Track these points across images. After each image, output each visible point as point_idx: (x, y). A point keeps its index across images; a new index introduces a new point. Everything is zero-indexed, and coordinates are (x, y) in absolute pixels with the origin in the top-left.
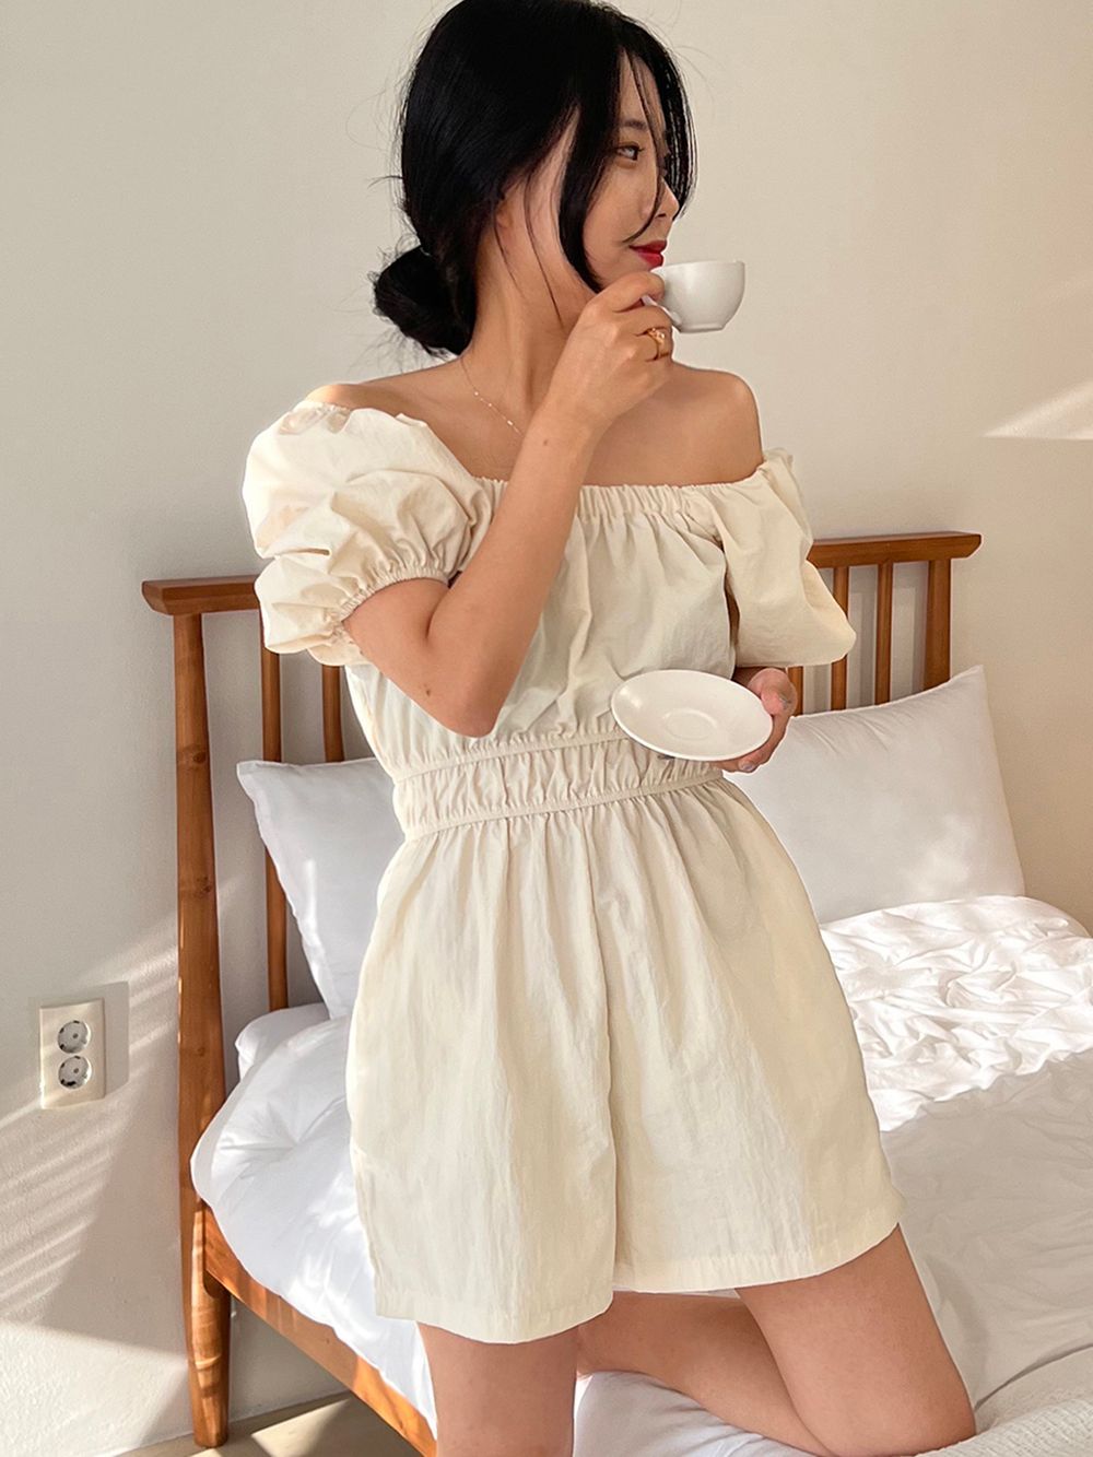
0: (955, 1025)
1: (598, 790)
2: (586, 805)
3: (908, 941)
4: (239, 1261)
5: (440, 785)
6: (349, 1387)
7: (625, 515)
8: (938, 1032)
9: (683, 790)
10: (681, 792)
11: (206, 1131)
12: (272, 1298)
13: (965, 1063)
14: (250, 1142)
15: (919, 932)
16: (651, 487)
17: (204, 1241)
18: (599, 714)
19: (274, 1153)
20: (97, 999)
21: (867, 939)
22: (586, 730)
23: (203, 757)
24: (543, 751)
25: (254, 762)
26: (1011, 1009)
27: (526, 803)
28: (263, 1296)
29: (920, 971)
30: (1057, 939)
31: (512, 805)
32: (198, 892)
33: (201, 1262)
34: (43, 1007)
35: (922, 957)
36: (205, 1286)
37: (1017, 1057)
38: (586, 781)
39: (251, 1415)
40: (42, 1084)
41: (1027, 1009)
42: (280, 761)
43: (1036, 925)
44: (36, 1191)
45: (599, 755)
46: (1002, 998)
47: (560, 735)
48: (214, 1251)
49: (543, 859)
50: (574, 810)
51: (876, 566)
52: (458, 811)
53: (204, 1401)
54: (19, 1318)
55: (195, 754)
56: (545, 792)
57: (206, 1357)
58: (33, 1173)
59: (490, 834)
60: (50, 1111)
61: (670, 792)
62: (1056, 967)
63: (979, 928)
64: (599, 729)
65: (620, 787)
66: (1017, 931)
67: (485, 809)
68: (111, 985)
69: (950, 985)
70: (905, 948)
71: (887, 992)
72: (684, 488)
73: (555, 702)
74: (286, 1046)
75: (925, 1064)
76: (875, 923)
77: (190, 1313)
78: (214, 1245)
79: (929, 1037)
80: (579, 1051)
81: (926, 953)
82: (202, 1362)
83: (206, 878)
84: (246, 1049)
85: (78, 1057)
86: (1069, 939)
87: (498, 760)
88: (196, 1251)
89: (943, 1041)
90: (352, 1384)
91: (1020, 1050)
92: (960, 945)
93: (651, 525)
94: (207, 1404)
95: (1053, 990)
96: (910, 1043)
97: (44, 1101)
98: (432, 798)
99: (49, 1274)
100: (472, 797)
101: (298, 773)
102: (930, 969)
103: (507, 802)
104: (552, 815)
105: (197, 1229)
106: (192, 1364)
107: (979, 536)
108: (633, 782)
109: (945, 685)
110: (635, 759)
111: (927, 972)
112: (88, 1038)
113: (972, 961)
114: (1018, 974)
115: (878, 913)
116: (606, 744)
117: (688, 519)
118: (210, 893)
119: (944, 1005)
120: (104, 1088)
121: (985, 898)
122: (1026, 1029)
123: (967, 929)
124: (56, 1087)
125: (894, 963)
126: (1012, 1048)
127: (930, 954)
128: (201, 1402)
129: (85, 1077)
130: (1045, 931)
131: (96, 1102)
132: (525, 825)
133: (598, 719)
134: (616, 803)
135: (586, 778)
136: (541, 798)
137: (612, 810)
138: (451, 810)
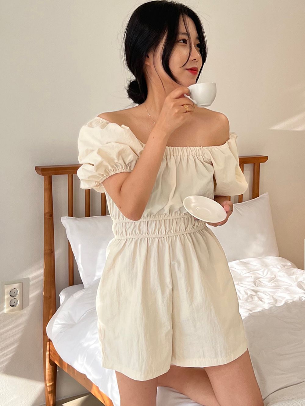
0: (258, 291)
1: (174, 232)
2: (170, 236)
4: (59, 356)
5: (127, 227)
7: (187, 156)
8: (253, 293)
9: (197, 232)
10: (196, 232)
11: (51, 320)
12: (69, 366)
13: (261, 302)
14: (62, 323)
15: (249, 266)
16: (195, 147)
17: (50, 350)
19: (69, 326)
20: (21, 282)
21: (234, 268)
22: (171, 215)
23: (51, 215)
24: (159, 220)
25: (66, 217)
26: (274, 287)
27: (153, 234)
28: (66, 366)
29: (249, 277)
30: (288, 268)
31: (149, 234)
32: (50, 253)
33: (49, 356)
34: (6, 285)
36: (50, 363)
37: (276, 301)
38: (170, 229)
39: (62, 399)
40: (5, 306)
41: (278, 287)
42: (73, 217)
43: (282, 265)
44: (3, 336)
45: (175, 222)
46: (271, 284)
47: (164, 216)
48: (52, 353)
49: (157, 250)
50: (167, 237)
53: (49, 395)
55: (49, 214)
56: (159, 232)
57: (50, 383)
59: (142, 241)
60: (7, 313)
61: (193, 232)
62: (287, 276)
63: (266, 265)
64: (175, 215)
65: (180, 231)
66: (276, 266)
67: (141, 235)
68: (25, 278)
69: (257, 281)
70: (245, 270)
71: (239, 282)
72: (203, 148)
74: (73, 296)
75: (250, 302)
76: (237, 264)
77: (46, 370)
78: (52, 351)
79: (251, 294)
80: (164, 303)
81: (250, 272)
82: (48, 384)
83: (52, 249)
84: (62, 296)
85: (15, 299)
86: (291, 269)
87: (146, 222)
88: (47, 353)
89: (255, 296)
90: (91, 391)
91: (277, 299)
92: (260, 270)
93: (194, 159)
94: (50, 396)
95: (286, 282)
96: (246, 296)
97: (6, 311)
99: (7, 359)
100: (137, 231)
101: (78, 220)
102: (251, 276)
103: (148, 234)
104: (160, 238)
105: (48, 347)
106: (46, 384)
107: (268, 157)
108: (184, 230)
109: (258, 198)
110: (184, 224)
111: (251, 277)
112: (18, 293)
113: (263, 274)
114: (276, 278)
115: (237, 261)
116: (177, 219)
117: (204, 157)
118: (53, 253)
119: (255, 286)
120: (22, 307)
121: (268, 257)
122: (279, 293)
123: (262, 265)
124: (9, 307)
125: (242, 275)
126: (274, 298)
127: (252, 272)
128: (48, 395)
129: (17, 304)
130: (284, 266)
131: (20, 311)
132: (152, 240)
133: (175, 212)
134: (178, 236)
135: (171, 228)
136: (157, 233)
137: (177, 238)
138: (131, 233)
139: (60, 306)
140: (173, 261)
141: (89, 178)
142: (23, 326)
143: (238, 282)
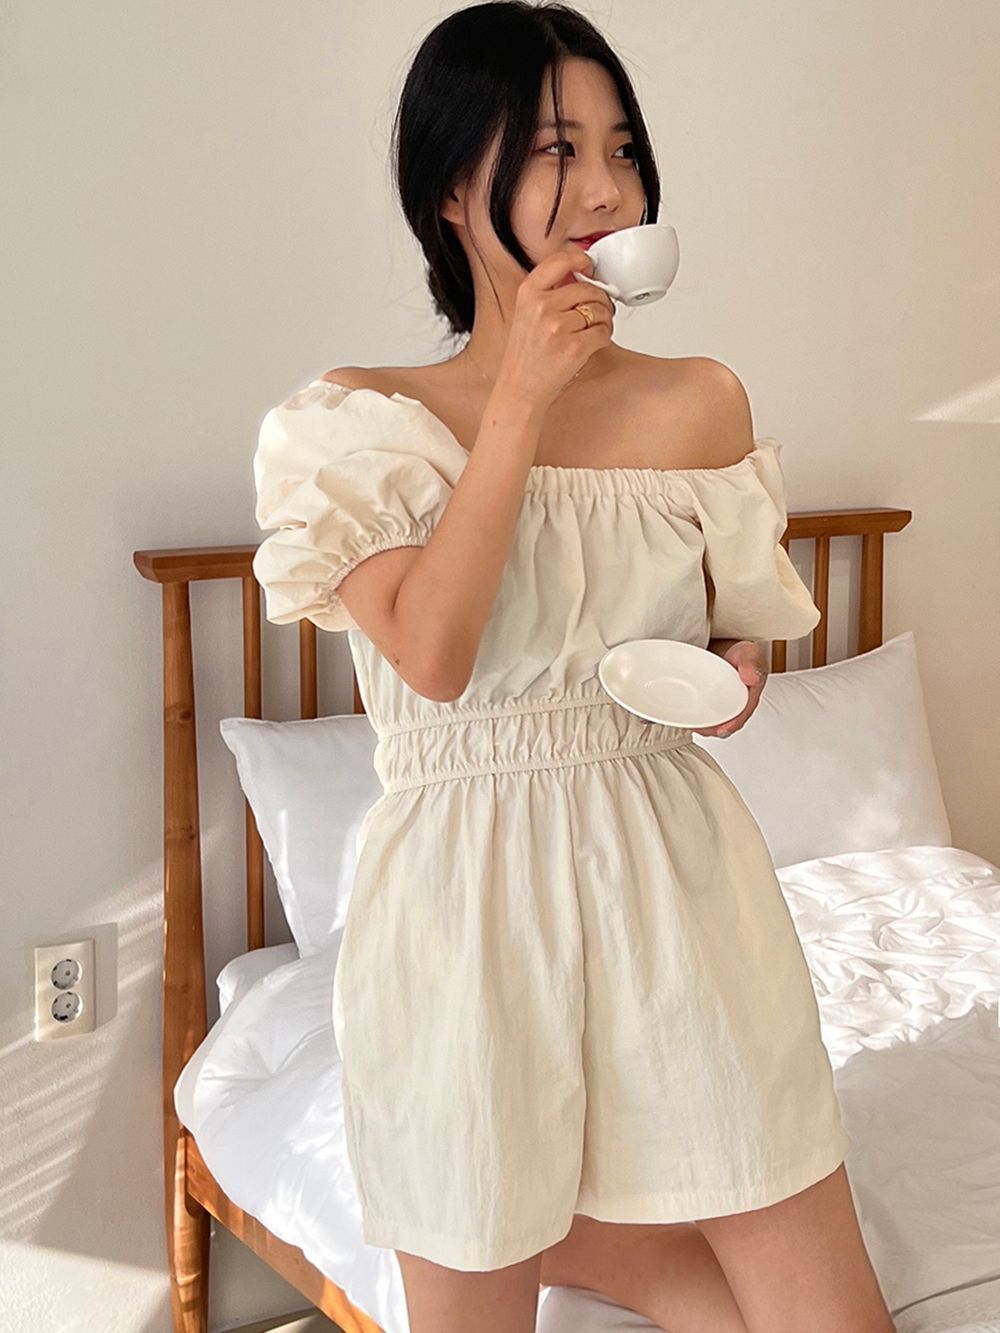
0: (887, 966)
1: (581, 751)
2: (569, 764)
3: (844, 888)
4: (218, 1184)
5: (427, 743)
6: (316, 1304)
7: (616, 496)
8: (873, 973)
9: (659, 753)
10: (657, 755)
11: (189, 1064)
12: (248, 1219)
13: (898, 1004)
14: (229, 1073)
15: (855, 880)
16: (637, 470)
17: (186, 1165)
18: (583, 680)
19: (250, 1085)
20: (88, 939)
21: (805, 886)
22: (572, 695)
23: (189, 714)
24: (534, 714)
25: (236, 720)
26: (940, 952)
27: (512, 761)
28: (240, 1217)
29: (856, 916)
30: (982, 887)
31: (499, 762)
32: (183, 840)
33: (183, 1186)
34: (39, 946)
35: (856, 904)
36: (187, 1208)
37: (946, 998)
39: (228, 1328)
40: (37, 1019)
41: (954, 952)
42: (260, 718)
43: (963, 874)
44: (30, 1118)
45: (582, 719)
46: (931, 942)
47: (550, 699)
48: (195, 1174)
49: (527, 814)
50: (558, 769)
51: (814, 539)
52: (446, 767)
53: (185, 1315)
54: (14, 1237)
55: (182, 710)
56: (530, 751)
57: (188, 1273)
58: (27, 1101)
59: (478, 787)
60: (43, 1042)
61: (647, 755)
62: (981, 913)
63: (909, 877)
64: (583, 695)
65: (601, 748)
66: (944, 878)
67: (474, 765)
68: (103, 926)
69: (883, 929)
70: (840, 894)
71: (824, 936)
72: (666, 472)
73: (548, 669)
74: (261, 983)
75: (862, 1002)
76: (813, 872)
77: (173, 1232)
78: (195, 1168)
79: (863, 977)
80: (555, 995)
81: (859, 900)
82: (183, 1279)
83: (191, 827)
84: (226, 985)
85: (69, 993)
86: (992, 888)
87: (491, 721)
88: (179, 1175)
89: (878, 981)
90: (319, 1301)
91: (949, 992)
92: (893, 891)
93: (637, 504)
94: (188, 1318)
95: (977, 934)
96: (847, 983)
97: (38, 1034)
98: (418, 755)
99: (42, 1195)
100: (460, 754)
101: (277, 730)
102: (864, 915)
103: (494, 759)
104: (536, 772)
105: (180, 1155)
106: (174, 1280)
107: (910, 512)
108: (613, 744)
109: (878, 649)
110: (616, 723)
111: (861, 917)
112: (80, 975)
113: (903, 904)
114: (946, 920)
115: (816, 862)
116: (589, 709)
117: (668, 501)
118: (195, 841)
119: (875, 947)
120: (94, 1023)
121: (914, 848)
122: (954, 971)
123: (898, 877)
124: (49, 1021)
125: (831, 908)
126: (939, 988)
127: (863, 901)
128: (182, 1316)
129: (77, 1012)
130: (971, 879)
131: (87, 1035)
132: (510, 783)
133: (583, 684)
134: (597, 764)
135: (570, 740)
136: (527, 757)
137: (593, 770)
138: (437, 765)
139: (219, 1016)
140: (581, 848)
141: (292, 572)
142: (96, 1085)
143: (820, 935)
